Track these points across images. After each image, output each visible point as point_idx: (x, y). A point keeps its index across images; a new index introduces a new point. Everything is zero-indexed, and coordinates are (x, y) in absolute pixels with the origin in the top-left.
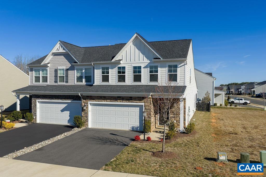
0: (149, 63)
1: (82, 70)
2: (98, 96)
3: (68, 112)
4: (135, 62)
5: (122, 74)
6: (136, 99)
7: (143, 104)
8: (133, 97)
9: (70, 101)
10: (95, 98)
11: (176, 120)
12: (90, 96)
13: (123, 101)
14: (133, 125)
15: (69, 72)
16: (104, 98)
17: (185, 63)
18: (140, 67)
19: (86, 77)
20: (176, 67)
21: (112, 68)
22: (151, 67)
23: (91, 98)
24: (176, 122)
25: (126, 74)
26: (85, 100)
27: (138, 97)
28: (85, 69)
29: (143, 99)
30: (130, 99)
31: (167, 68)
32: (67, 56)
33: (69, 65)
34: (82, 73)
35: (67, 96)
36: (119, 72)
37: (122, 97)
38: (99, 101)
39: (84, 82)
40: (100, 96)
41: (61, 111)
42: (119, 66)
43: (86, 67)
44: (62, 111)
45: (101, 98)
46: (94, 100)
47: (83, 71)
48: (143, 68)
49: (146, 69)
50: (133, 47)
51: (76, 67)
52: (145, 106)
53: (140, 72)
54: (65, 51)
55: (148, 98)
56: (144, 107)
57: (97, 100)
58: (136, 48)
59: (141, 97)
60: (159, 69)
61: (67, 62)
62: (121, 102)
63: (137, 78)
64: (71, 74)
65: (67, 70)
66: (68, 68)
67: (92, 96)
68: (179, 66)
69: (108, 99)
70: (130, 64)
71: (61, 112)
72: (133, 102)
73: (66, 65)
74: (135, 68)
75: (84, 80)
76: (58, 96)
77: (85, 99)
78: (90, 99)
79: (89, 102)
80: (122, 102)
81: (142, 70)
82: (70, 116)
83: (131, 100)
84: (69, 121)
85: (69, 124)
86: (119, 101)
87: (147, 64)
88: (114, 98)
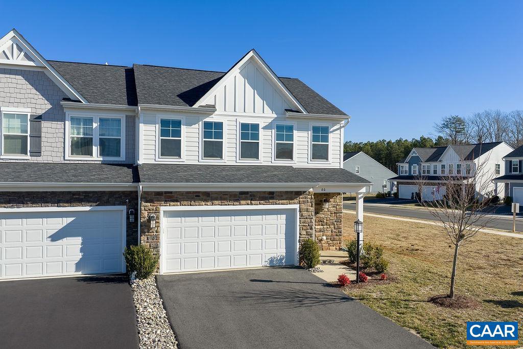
0: (275, 119)
1: (89, 121)
2: (189, 193)
3: (78, 240)
4: (244, 114)
5: (213, 140)
6: (282, 196)
7: (297, 206)
8: (276, 192)
9: (87, 208)
10: (181, 197)
11: (326, 236)
12: (166, 193)
13: (253, 202)
14: (272, 255)
15: (45, 125)
16: (207, 197)
17: (342, 125)
18: (255, 127)
19: (103, 143)
20: (326, 130)
21: (189, 124)
22: (279, 128)
23: (171, 197)
24: (327, 239)
25: (225, 140)
26: (149, 204)
27: (287, 192)
28: (101, 120)
29: (296, 196)
30: (269, 196)
31: (310, 132)
32: (36, 78)
33: (44, 106)
34: (90, 130)
35: (78, 193)
36: (207, 135)
37: (251, 192)
38: (191, 205)
39: (96, 156)
40: (194, 192)
41: (50, 239)
42: (208, 120)
43: (105, 115)
44: (55, 237)
45: (199, 196)
46: (177, 201)
47: (95, 125)
48: (263, 128)
49: (268, 132)
50: (241, 80)
51: (69, 114)
52: (300, 211)
53: (256, 137)
54: (32, 64)
55: (307, 193)
56: (298, 213)
57: (185, 203)
58: (247, 85)
59: (292, 192)
60: (296, 133)
61: (36, 97)
62: (248, 204)
63: (250, 149)
64: (50, 130)
65: (38, 119)
66: (40, 112)
67: (171, 192)
68: (331, 130)
69: (217, 199)
70: (234, 119)
71: (52, 240)
72: (276, 204)
73: (33, 106)
74: (244, 126)
75: (95, 149)
76: (44, 195)
77: (151, 201)
78: (166, 201)
79: (163, 209)
80: (251, 204)
81: (262, 132)
82: (82, 250)
83: (272, 198)
84: (79, 266)
85: (80, 273)
86: (242, 202)
87: (270, 120)
88: (231, 196)
